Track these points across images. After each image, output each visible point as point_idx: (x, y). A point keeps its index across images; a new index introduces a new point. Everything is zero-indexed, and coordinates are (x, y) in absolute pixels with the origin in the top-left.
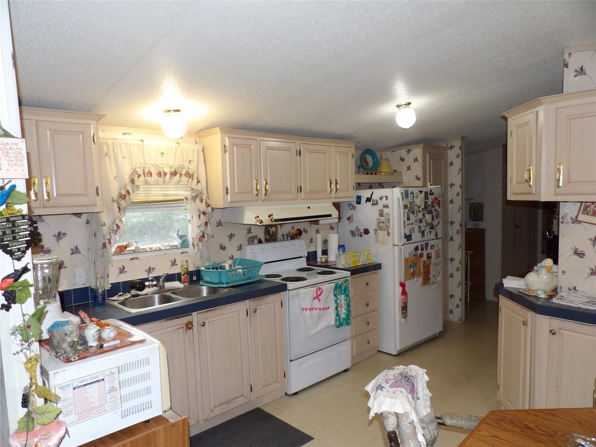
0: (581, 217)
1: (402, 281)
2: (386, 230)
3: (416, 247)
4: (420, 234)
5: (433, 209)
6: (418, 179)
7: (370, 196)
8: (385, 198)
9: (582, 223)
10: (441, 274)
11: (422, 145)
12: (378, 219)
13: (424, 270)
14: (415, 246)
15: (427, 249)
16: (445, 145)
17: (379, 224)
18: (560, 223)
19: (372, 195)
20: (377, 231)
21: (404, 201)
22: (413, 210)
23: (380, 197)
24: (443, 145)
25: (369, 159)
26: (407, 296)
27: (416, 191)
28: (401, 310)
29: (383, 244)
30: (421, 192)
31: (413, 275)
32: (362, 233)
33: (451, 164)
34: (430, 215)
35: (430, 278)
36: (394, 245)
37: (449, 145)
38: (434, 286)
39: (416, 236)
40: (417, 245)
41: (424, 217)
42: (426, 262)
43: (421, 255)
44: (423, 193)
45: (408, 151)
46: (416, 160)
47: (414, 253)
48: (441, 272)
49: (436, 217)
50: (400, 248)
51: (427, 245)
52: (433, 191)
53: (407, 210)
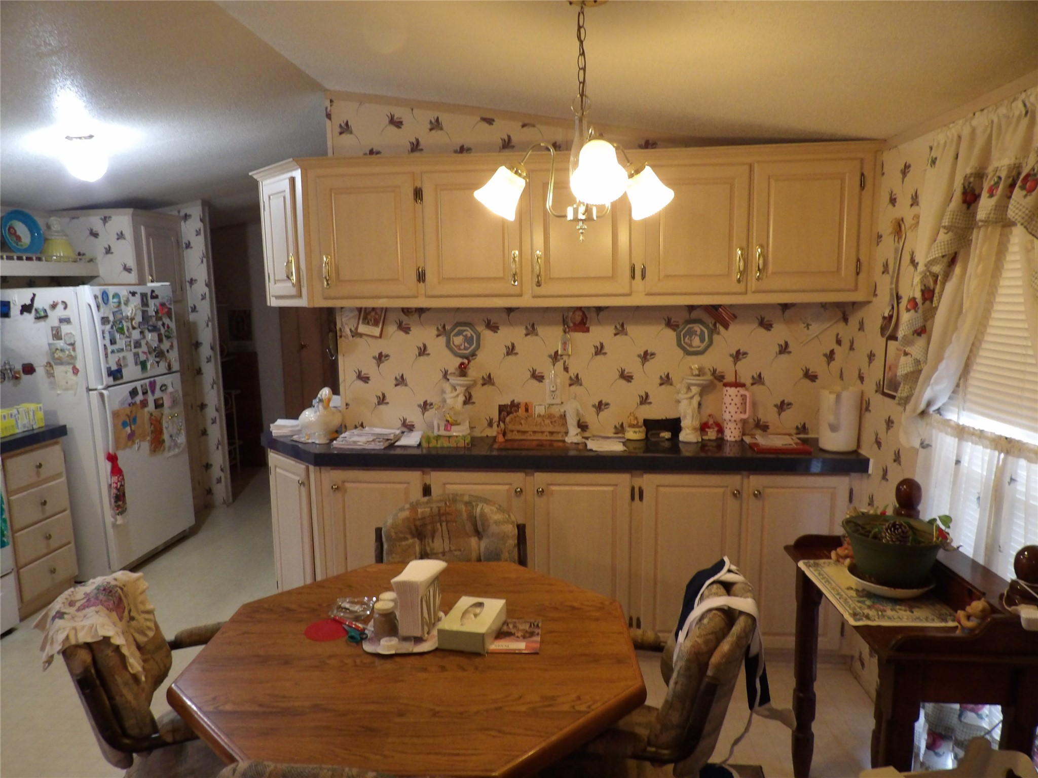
0: (362, 329)
1: (111, 451)
2: (69, 364)
3: (133, 389)
4: (139, 367)
5: (160, 323)
6: (128, 270)
7: (28, 302)
8: (60, 307)
9: (364, 337)
10: (183, 432)
11: (130, 211)
12: (49, 345)
13: (152, 428)
14: (131, 389)
15: (153, 392)
16: (175, 213)
17: (53, 353)
18: (338, 338)
19: (32, 300)
20: (51, 366)
21: (102, 310)
22: (120, 326)
23: (52, 303)
24: (170, 213)
25: (21, 229)
26: (123, 476)
27: (124, 292)
28: (113, 501)
29: (67, 389)
30: (134, 294)
31: (131, 437)
32: (19, 373)
33: (188, 246)
34: (155, 335)
35: (164, 441)
36: (89, 390)
37: (182, 214)
38: (171, 453)
39: (131, 371)
40: (133, 387)
41: (144, 337)
42: (154, 414)
43: (144, 404)
44: (138, 296)
45: (105, 220)
46: (121, 236)
47: (130, 400)
48: (183, 427)
49: (165, 336)
50: (102, 395)
51: (153, 385)
52: (157, 292)
53: (108, 327)
